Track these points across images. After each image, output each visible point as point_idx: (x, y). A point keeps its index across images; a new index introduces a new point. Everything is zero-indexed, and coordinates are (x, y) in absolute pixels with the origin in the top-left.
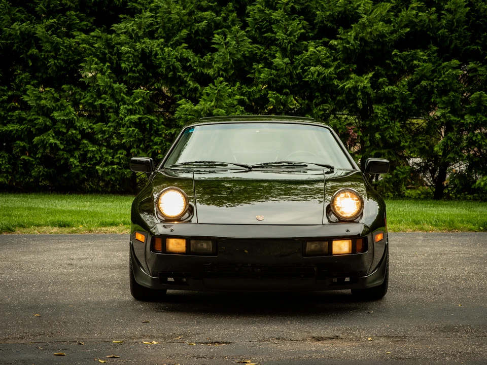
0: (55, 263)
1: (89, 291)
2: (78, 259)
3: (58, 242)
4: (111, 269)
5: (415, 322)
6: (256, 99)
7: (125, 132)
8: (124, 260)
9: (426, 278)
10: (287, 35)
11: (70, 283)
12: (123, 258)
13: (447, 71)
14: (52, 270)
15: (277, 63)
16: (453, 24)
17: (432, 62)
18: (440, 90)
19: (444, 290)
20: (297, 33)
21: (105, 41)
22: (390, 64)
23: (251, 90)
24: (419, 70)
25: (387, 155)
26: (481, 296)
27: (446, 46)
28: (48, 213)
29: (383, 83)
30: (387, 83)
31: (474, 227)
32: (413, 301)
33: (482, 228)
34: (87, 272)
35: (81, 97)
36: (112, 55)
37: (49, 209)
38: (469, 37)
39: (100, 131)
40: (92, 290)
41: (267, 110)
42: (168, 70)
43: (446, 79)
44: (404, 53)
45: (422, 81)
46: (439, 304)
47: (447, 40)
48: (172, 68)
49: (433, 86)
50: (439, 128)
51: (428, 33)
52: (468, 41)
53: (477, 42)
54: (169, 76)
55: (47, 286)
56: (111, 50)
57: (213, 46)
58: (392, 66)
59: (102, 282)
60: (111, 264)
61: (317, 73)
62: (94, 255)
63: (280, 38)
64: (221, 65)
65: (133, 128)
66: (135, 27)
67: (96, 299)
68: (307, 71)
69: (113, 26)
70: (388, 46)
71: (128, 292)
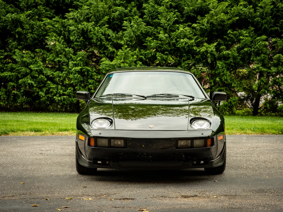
0: (32, 152)
1: (52, 169)
2: (46, 150)
3: (34, 141)
4: (65, 156)
5: (242, 187)
6: (149, 57)
7: (73, 77)
9: (248, 162)
10: (167, 21)
11: (41, 164)
12: (72, 150)
13: (259, 42)
14: (30, 157)
15: (161, 37)
16: (263, 15)
17: (251, 36)
18: (256, 53)
19: (259, 169)
20: (172, 20)
21: (61, 24)
22: (226, 38)
23: (146, 53)
24: (243, 41)
25: (225, 91)
26: (280, 172)
27: (259, 27)
28: (28, 124)
29: (223, 49)
30: (225, 49)
31: (276, 132)
32: (240, 175)
33: (280, 132)
34: (51, 158)
35: (47, 56)
36: (65, 32)
37: (29, 121)
38: (273, 23)
39: (58, 76)
40: (54, 168)
41: (156, 64)
42: (97, 41)
43: (259, 47)
44: (234, 32)
45: (245, 48)
46: (256, 177)
47: (260, 24)
48: (99, 40)
49: (251, 51)
50: (256, 74)
51: (249, 20)
52: (272, 25)
53: (277, 25)
54: (98, 44)
55: (28, 166)
56: (64, 29)
57: (123, 28)
58: (228, 39)
59: (60, 164)
60: (65, 153)
61: (184, 43)
62: (55, 148)
63: (163, 22)
64: (128, 39)
65: (77, 75)
66: (79, 15)
67: (56, 174)
68: (179, 42)
69: (66, 15)
70: (226, 27)
71: (75, 169)
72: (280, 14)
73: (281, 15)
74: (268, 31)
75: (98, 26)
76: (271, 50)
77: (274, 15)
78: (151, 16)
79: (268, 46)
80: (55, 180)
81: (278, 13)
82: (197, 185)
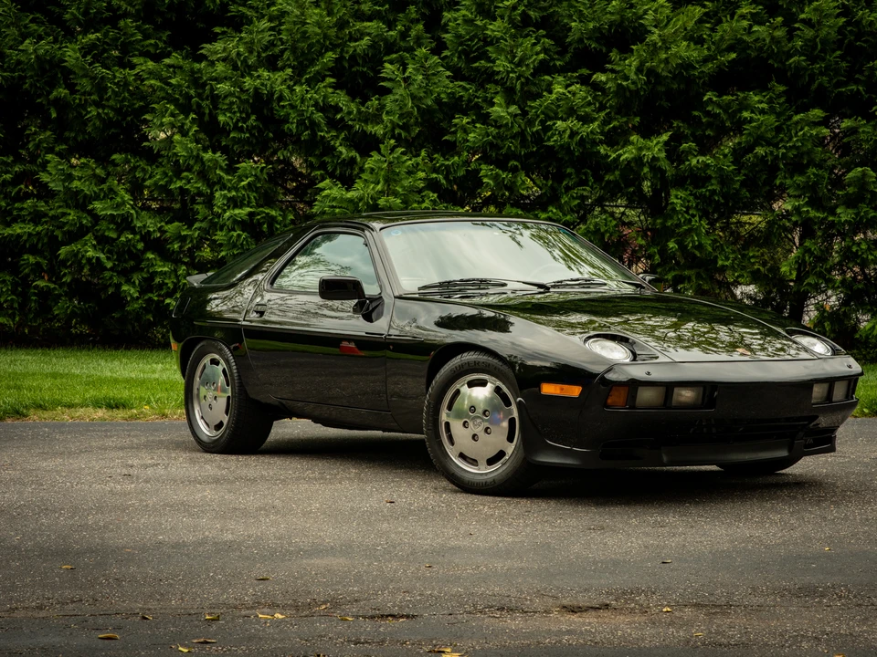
0: (100, 472)
1: (161, 524)
2: (142, 466)
3: (106, 436)
4: (201, 484)
5: (747, 579)
6: (460, 177)
7: (225, 238)
9: (768, 501)
10: (514, 64)
11: (128, 508)
13: (802, 129)
14: (94, 485)
15: (497, 114)
16: (815, 47)
17: (776, 113)
18: (790, 163)
19: (800, 522)
20: (532, 60)
21: (190, 76)
22: (700, 118)
23: (450, 163)
24: (752, 127)
27: (802, 85)
28: (88, 384)
29: (688, 152)
30: (695, 150)
33: (866, 411)
34: (158, 490)
35: (145, 174)
36: (202, 100)
37: (90, 376)
38: (845, 71)
39: (178, 238)
40: (167, 521)
41: (481, 198)
42: (302, 128)
43: (800, 144)
44: (724, 97)
45: (758, 146)
46: (790, 547)
47: (804, 74)
48: (308, 124)
49: (777, 156)
50: (791, 231)
51: (770, 62)
52: (843, 79)
53: (858, 79)
54: (303, 138)
55: (86, 513)
56: (200, 91)
57: (382, 84)
58: (704, 120)
59: (185, 507)
60: (200, 476)
61: (568, 132)
62: (169, 458)
63: (501, 69)
64: (395, 118)
65: (238, 232)
66: (242, 50)
67: (174, 538)
68: (552, 129)
69: (203, 48)
70: (698, 84)
71: (231, 525)
72: (865, 45)
73: (869, 46)
74: (830, 98)
75: (303, 81)
76: (837, 156)
77: (847, 46)
78: (464, 51)
79: (828, 143)
80: (169, 556)
81: (860, 41)
82: (610, 573)
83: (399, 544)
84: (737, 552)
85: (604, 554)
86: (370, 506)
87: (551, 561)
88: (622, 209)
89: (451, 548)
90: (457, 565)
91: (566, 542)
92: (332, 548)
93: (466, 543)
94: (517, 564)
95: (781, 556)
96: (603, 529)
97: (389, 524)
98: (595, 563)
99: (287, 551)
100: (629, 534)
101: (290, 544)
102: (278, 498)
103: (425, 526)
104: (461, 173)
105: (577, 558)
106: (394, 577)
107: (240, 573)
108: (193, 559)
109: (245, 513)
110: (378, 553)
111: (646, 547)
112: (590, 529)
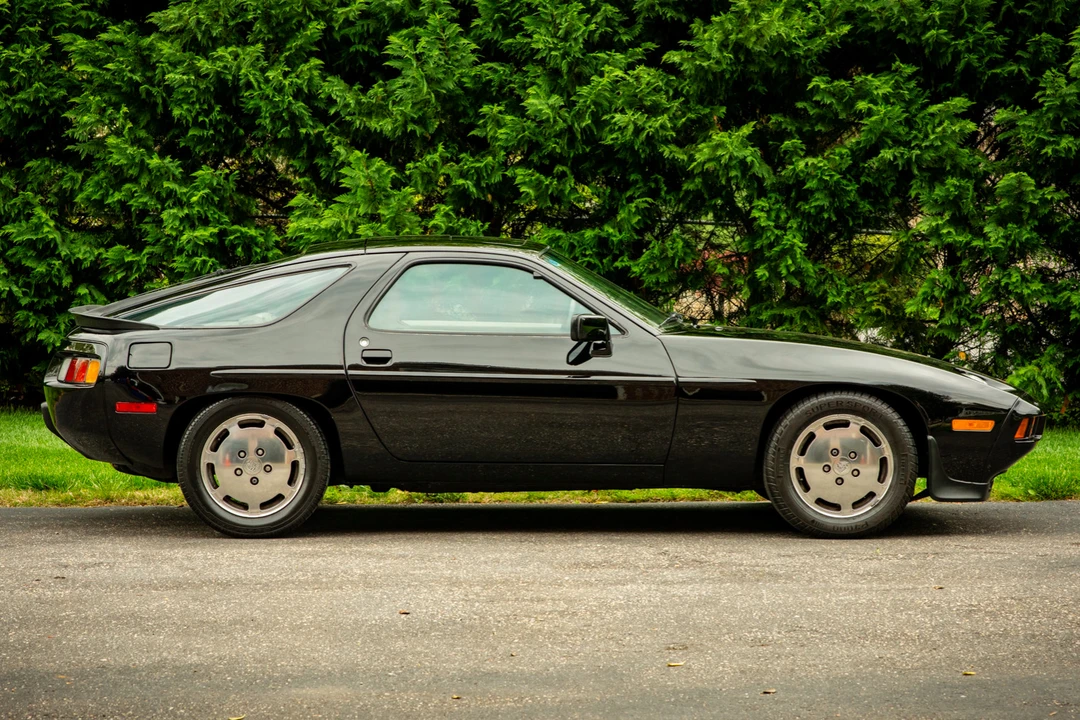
0: (24, 574)
1: (104, 642)
2: (79, 566)
3: (33, 527)
4: (157, 589)
5: (876, 713)
6: (495, 184)
7: (185, 265)
8: (187, 569)
9: (902, 611)
10: (558, 38)
11: (61, 621)
12: (186, 563)
13: (940, 124)
14: (17, 591)
15: (534, 108)
16: (960, 15)
17: (904, 101)
18: (928, 169)
19: (945, 640)
20: (580, 33)
21: (136, 54)
22: (805, 109)
23: (482, 165)
24: (871, 122)
25: (798, 322)
26: (1032, 652)
27: (945, 65)
28: (8, 457)
29: (794, 152)
30: (802, 150)
31: (1014, 489)
32: (871, 666)
33: (1031, 492)
34: (100, 598)
35: (74, 184)
36: (153, 86)
37: (10, 448)
38: (1002, 47)
39: (121, 266)
40: (112, 638)
41: (525, 212)
42: (279, 123)
43: (940, 144)
44: (836, 83)
45: (883, 148)
46: (933, 672)
47: (945, 53)
48: (286, 118)
49: (910, 159)
50: (931, 256)
51: (900, 36)
52: (999, 56)
53: (1019, 56)
54: (279, 136)
55: (6, 628)
56: (149, 74)
57: (387, 63)
58: (811, 113)
59: (135, 620)
60: (156, 579)
61: (631, 128)
62: (116, 555)
63: (541, 46)
64: (408, 109)
65: (204, 258)
66: (202, 16)
67: (121, 661)
68: (610, 124)
69: (151, 17)
70: (804, 65)
71: (197, 643)
72: (1029, 13)
73: (1035, 14)
74: (981, 81)
75: (282, 59)
76: (993, 158)
77: (1005, 13)
78: (501, 20)
79: (982, 141)
80: (115, 685)
81: (1023, 8)
82: (695, 707)
83: (418, 668)
84: (863, 679)
85: (687, 682)
86: (380, 618)
87: (617, 691)
88: (710, 228)
89: (485, 674)
90: (494, 696)
91: (637, 665)
92: (329, 673)
93: (505, 667)
94: (573, 695)
95: (919, 684)
96: (686, 648)
97: (404, 641)
98: (675, 693)
99: (270, 677)
100: (720, 656)
101: (274, 668)
102: (258, 608)
103: (452, 645)
104: (496, 178)
105: (652, 687)
106: (411, 711)
107: (209, 706)
108: (146, 689)
109: (215, 627)
110: (390, 680)
111: (742, 672)
112: (669, 648)
